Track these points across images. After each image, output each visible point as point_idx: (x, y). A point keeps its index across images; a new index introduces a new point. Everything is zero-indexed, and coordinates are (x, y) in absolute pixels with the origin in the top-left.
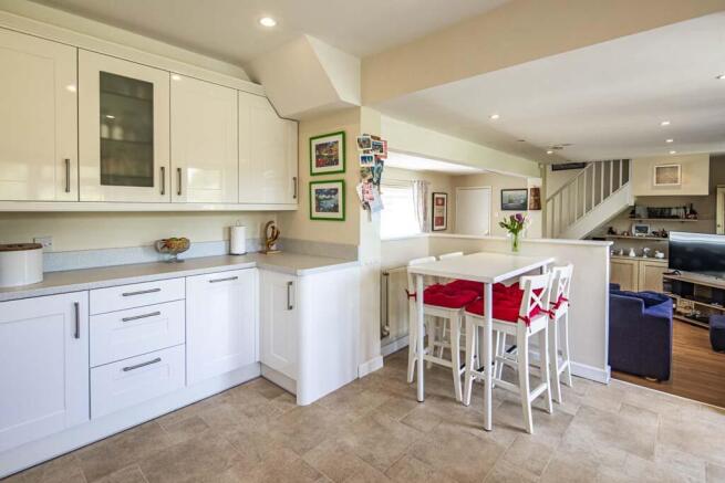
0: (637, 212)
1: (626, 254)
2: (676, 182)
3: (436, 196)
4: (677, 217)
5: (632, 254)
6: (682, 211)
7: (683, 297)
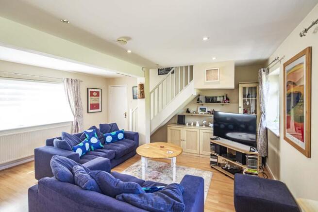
0: (200, 100)
1: (195, 125)
2: (217, 79)
3: (90, 90)
4: (219, 102)
5: (198, 125)
6: (222, 98)
7: (220, 155)
